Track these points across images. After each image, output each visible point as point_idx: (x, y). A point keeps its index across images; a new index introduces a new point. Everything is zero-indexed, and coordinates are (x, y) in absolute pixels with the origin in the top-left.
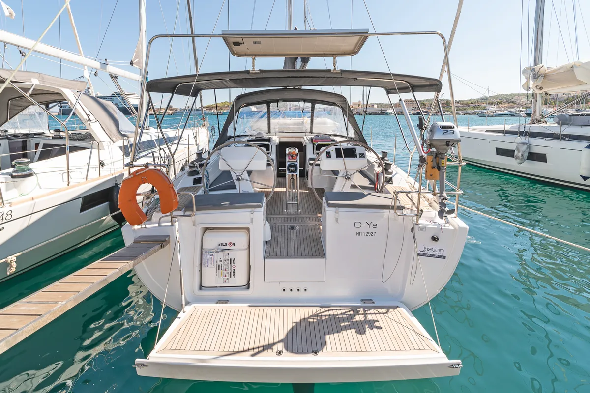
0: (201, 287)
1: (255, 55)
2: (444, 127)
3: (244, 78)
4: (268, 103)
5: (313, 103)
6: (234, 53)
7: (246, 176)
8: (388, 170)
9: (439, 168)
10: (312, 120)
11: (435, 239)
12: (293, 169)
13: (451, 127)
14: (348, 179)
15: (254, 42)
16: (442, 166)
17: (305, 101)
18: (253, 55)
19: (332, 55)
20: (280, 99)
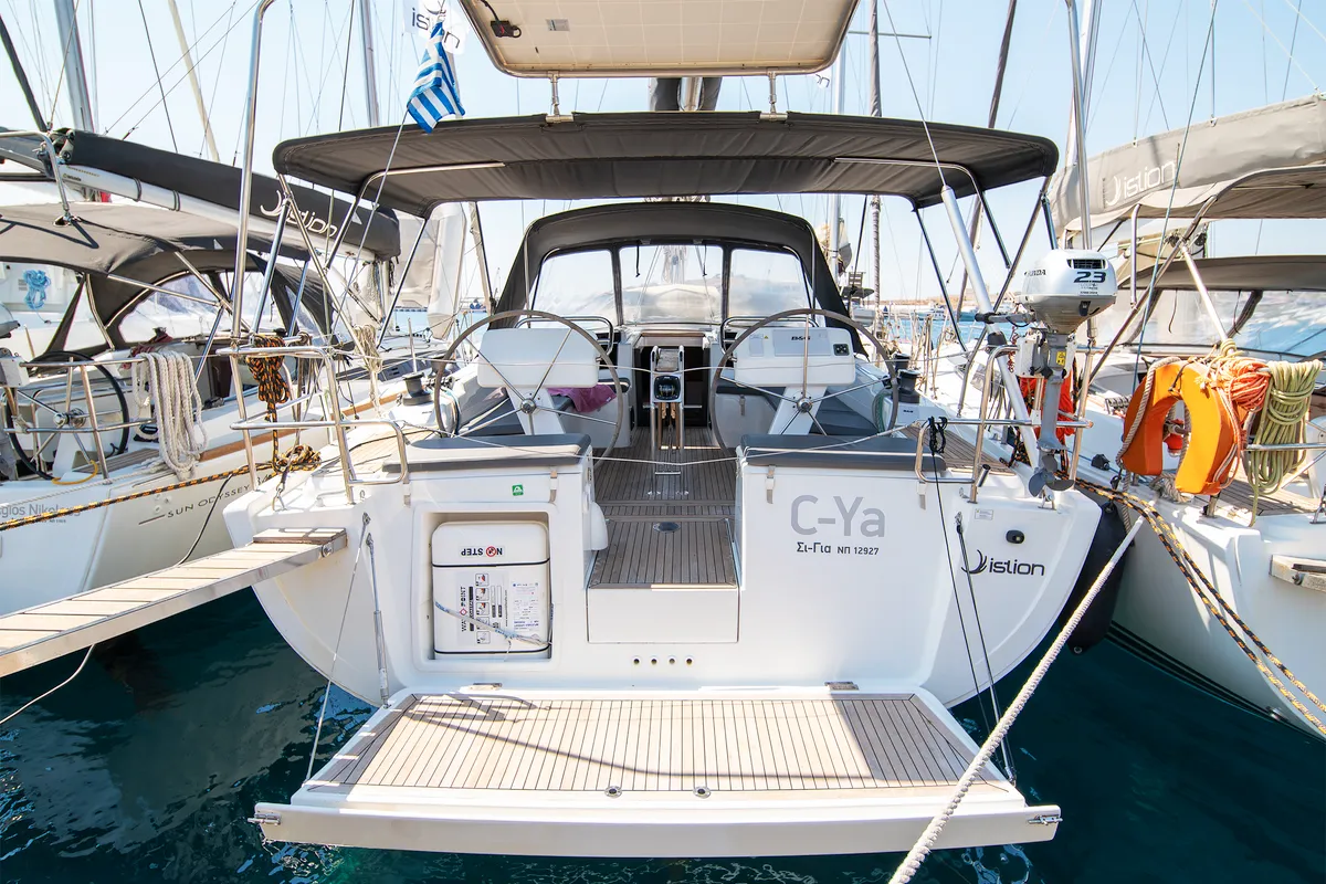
0: (433, 653)
1: (560, 71)
2: (1079, 263)
3: (541, 158)
4: (614, 246)
5: (728, 246)
6: (500, 62)
7: (545, 400)
8: (909, 393)
9: (1047, 372)
10: (725, 293)
11: (1015, 537)
12: (667, 390)
13: (1097, 264)
14: (805, 408)
15: (548, 21)
16: (1058, 368)
17: (706, 242)
18: (553, 71)
19: (768, 68)
20: (645, 237)
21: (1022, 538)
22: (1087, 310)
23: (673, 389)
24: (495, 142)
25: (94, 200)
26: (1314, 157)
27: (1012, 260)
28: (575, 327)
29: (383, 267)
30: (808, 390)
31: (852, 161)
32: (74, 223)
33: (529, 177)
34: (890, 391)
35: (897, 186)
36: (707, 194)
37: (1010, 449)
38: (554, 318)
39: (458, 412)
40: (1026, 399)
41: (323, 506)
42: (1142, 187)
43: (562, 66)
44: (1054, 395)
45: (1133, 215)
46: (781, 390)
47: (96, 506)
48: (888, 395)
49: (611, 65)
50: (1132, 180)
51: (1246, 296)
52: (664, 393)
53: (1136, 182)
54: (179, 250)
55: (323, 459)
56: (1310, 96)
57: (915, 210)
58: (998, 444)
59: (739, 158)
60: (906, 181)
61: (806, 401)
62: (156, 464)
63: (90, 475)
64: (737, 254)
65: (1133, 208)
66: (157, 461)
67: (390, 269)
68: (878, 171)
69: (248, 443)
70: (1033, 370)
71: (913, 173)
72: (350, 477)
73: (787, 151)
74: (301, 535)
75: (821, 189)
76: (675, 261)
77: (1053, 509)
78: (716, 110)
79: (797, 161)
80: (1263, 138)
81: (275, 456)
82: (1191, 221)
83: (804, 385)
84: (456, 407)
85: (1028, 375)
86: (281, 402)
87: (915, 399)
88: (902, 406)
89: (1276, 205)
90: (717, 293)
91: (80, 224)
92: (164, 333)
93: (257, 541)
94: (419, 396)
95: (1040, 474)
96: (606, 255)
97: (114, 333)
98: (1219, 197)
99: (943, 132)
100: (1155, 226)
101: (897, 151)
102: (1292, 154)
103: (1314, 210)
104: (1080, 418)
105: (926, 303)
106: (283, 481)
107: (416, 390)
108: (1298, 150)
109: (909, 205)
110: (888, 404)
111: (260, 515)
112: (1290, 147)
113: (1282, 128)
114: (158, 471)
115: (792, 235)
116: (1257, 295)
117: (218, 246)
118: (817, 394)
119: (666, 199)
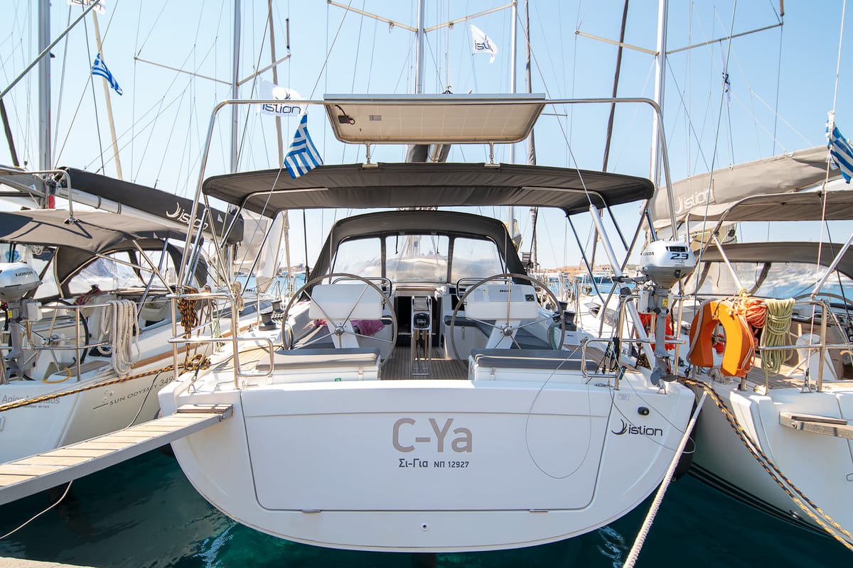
1: (371, 140)
2: (673, 249)
3: (350, 185)
4: (383, 236)
5: (452, 236)
6: (339, 136)
7: (350, 328)
8: (570, 324)
9: (657, 311)
10: (450, 264)
11: (643, 411)
12: (422, 322)
13: (683, 249)
14: (509, 333)
15: (370, 116)
16: (664, 308)
17: (439, 233)
18: (368, 141)
19: (489, 140)
20: (401, 230)
21: (648, 412)
22: (679, 275)
23: (425, 322)
24: (330, 178)
25: (44, 208)
26: (789, 188)
27: (629, 246)
28: (370, 284)
29: (231, 249)
30: (510, 322)
31: (532, 188)
32: (76, 223)
33: (339, 196)
34: (558, 324)
35: (558, 202)
36: (436, 206)
37: (634, 359)
38: (358, 278)
39: (292, 335)
40: (645, 328)
41: (220, 390)
42: (695, 203)
43: (373, 138)
44: (662, 324)
45: (686, 220)
46: (493, 322)
47: (72, 393)
48: (556, 326)
49: (401, 138)
50: (689, 199)
51: (761, 267)
52: (420, 324)
53: (691, 200)
54: (135, 239)
55: (212, 363)
56: (782, 155)
57: (567, 216)
58: (626, 356)
59: (467, 187)
60: (561, 200)
61: (509, 328)
62: (108, 370)
63: (66, 377)
64: (458, 241)
65: (685, 216)
66: (109, 368)
67: (235, 250)
68: (545, 194)
69: (176, 352)
70: (649, 310)
71: (567, 195)
72: (238, 373)
73: (495, 183)
74: (210, 408)
75: (511, 203)
76: (416, 244)
77: (665, 394)
78: (447, 162)
79: (499, 189)
80: (759, 177)
81: (186, 360)
82: (717, 222)
83: (508, 319)
84: (291, 332)
85: (646, 313)
86: (193, 327)
87: (574, 328)
88: (567, 332)
89: (767, 214)
90: (444, 263)
91: (79, 223)
92: (97, 288)
93: (179, 412)
94: (270, 325)
95: (657, 371)
96: (377, 241)
97: (65, 288)
98: (731, 210)
99: (586, 174)
100: (699, 226)
101: (560, 184)
102: (776, 186)
103: (793, 216)
104: (678, 339)
105: (555, 272)
106: (196, 375)
107: (267, 321)
108: (780, 184)
109: (563, 213)
110: (558, 332)
111: (180, 396)
112: (775, 182)
113: (769, 171)
114: (107, 375)
115: (493, 231)
116: (768, 265)
117: (155, 237)
118: (515, 325)
119: (412, 209)
